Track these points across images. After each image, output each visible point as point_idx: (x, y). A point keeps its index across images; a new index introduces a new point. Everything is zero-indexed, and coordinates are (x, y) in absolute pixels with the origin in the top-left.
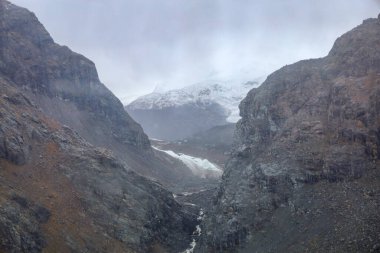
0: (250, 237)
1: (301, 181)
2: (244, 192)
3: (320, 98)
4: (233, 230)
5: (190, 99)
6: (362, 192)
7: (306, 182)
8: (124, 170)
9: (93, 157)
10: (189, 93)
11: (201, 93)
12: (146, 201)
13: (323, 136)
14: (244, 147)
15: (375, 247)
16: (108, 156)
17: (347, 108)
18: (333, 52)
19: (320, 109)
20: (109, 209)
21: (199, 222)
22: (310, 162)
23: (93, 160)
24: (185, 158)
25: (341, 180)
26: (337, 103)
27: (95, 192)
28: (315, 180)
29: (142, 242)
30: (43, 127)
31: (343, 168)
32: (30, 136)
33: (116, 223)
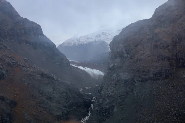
0: (115, 110)
1: (140, 81)
2: (112, 88)
3: (148, 39)
4: (107, 107)
5: (91, 40)
6: (169, 85)
7: (142, 81)
8: (54, 79)
9: (38, 74)
10: (90, 37)
11: (96, 37)
12: (65, 94)
13: (150, 58)
14: (112, 65)
15: (174, 113)
16: (45, 73)
17: (161, 44)
18: (154, 16)
19: (148, 45)
20: (46, 99)
21: (92, 103)
22: (144, 71)
23: (38, 75)
24: (88, 70)
25: (159, 80)
26: (156, 41)
27: (39, 91)
28: (146, 80)
29: (63, 115)
30: (13, 60)
31: (159, 74)
32: (7, 64)
33: (50, 106)
